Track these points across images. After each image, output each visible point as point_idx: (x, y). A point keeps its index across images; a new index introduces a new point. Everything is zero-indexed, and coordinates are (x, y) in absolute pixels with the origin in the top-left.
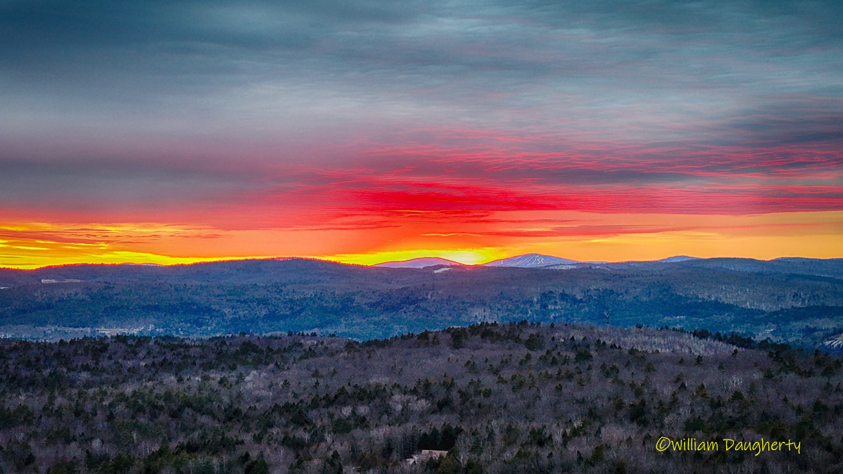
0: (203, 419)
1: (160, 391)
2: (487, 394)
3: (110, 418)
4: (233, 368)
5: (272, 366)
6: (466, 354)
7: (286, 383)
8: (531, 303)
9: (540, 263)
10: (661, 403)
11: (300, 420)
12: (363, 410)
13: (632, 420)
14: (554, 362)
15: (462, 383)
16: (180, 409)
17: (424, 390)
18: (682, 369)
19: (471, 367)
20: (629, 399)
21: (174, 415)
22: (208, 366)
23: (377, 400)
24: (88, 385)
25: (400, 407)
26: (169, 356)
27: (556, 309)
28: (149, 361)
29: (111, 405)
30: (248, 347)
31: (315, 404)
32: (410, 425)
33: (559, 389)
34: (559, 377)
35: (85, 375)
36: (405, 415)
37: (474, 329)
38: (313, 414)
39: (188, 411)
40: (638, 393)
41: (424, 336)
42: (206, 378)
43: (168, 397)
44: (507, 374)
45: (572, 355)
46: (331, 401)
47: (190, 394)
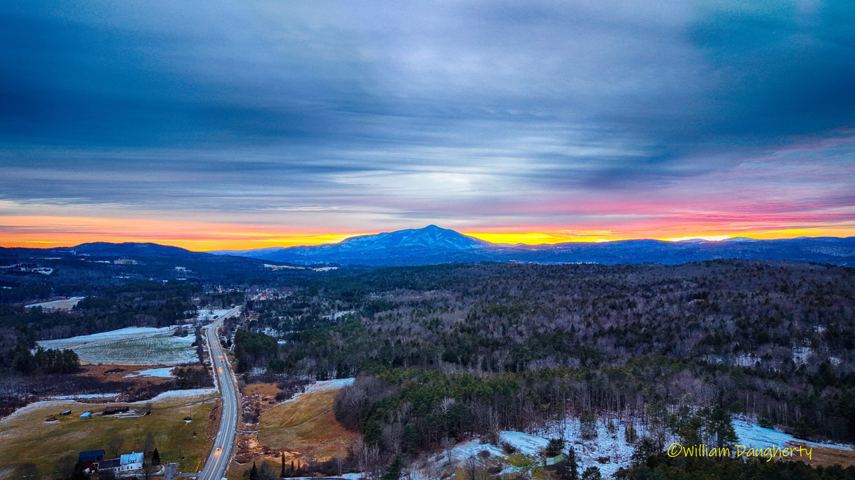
0: (613, 289)
1: (598, 280)
2: (720, 281)
3: (581, 288)
4: (623, 273)
5: (637, 272)
6: (711, 269)
7: (643, 278)
8: (738, 253)
9: (742, 240)
10: (794, 286)
11: (648, 289)
12: (671, 286)
13: (782, 291)
14: (748, 271)
15: (711, 278)
16: (605, 285)
17: (695, 280)
18: (804, 274)
19: (713, 272)
20: (780, 284)
21: (602, 287)
22: (615, 272)
23: (677, 284)
24: (573, 278)
25: (685, 286)
26: (601, 269)
27: (748, 256)
28: (594, 271)
29: (581, 284)
30: (629, 267)
31: (654, 285)
32: (690, 291)
33: (750, 280)
34: (750, 276)
35: (571, 275)
36: (688, 287)
37: (715, 261)
38: (653, 288)
39: (607, 286)
40: (784, 282)
41: (695, 263)
42: (614, 276)
43: (600, 281)
44: (729, 275)
45: (755, 269)
46: (659, 284)
47: (608, 281)
